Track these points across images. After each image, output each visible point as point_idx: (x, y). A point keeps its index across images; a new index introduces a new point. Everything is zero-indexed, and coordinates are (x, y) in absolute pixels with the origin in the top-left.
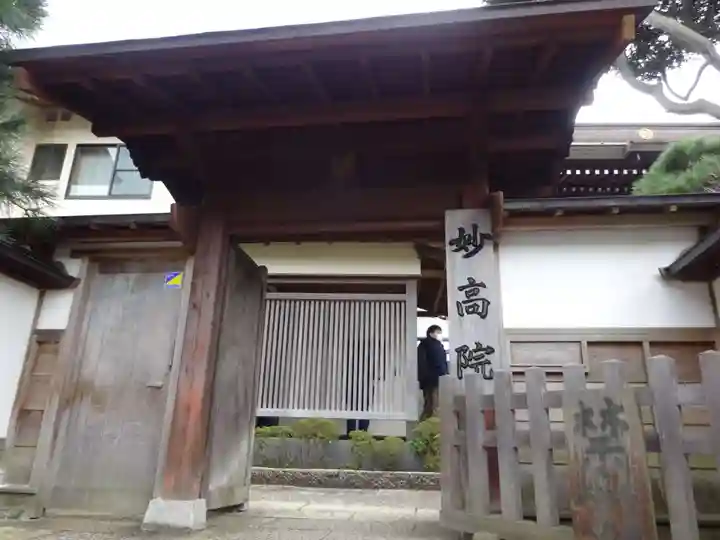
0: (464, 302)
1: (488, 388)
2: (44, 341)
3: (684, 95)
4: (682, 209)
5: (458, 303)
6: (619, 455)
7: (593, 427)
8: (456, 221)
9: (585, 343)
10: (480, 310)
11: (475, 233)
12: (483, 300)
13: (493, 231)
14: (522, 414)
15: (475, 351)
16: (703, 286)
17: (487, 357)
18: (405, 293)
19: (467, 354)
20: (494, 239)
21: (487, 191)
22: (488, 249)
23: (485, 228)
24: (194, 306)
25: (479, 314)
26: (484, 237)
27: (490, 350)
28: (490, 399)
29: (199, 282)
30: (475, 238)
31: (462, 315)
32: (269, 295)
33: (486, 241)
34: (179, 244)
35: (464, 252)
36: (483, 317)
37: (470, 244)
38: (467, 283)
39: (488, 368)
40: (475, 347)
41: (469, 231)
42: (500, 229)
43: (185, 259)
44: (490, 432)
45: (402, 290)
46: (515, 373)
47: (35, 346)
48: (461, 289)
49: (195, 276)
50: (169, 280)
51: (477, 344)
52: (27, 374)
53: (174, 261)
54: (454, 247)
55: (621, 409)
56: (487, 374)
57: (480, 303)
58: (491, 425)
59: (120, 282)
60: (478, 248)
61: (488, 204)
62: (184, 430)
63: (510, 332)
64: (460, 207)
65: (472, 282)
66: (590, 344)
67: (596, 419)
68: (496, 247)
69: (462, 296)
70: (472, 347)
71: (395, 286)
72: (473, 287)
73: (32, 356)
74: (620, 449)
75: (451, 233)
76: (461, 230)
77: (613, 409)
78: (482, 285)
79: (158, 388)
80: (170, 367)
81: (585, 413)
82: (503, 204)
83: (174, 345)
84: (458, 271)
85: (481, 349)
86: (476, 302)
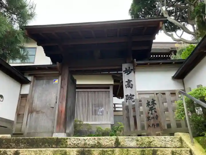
0: (127, 85)
1: (134, 103)
2: (23, 97)
3: (180, 36)
4: (176, 63)
5: (126, 85)
6: (155, 110)
7: (150, 105)
8: (125, 66)
9: (155, 94)
10: (131, 86)
11: (129, 69)
12: (131, 84)
13: (133, 68)
14: (141, 108)
15: (130, 96)
16: (181, 80)
17: (133, 97)
18: (109, 89)
19: (128, 97)
20: (134, 70)
21: (132, 59)
22: (132, 73)
23: (132, 68)
25: (131, 87)
26: (132, 70)
27: (134, 96)
28: (134, 105)
29: (63, 81)
30: (129, 70)
31: (127, 88)
33: (132, 71)
34: (58, 72)
35: (127, 74)
37: (128, 72)
38: (127, 80)
39: (133, 99)
40: (130, 95)
41: (128, 69)
42: (135, 68)
43: (59, 76)
44: (134, 113)
46: (139, 101)
47: (20, 98)
48: (126, 82)
49: (62, 80)
51: (130, 94)
52: (19, 105)
53: (57, 77)
54: (124, 72)
55: (155, 100)
56: (133, 101)
57: (131, 85)
58: (134, 111)
59: (41, 82)
60: (130, 72)
61: (132, 62)
62: (61, 117)
63: (138, 91)
64: (126, 63)
67: (150, 103)
68: (134, 72)
69: (126, 83)
70: (129, 95)
71: (107, 87)
72: (129, 81)
73: (20, 101)
74: (155, 109)
75: (124, 69)
76: (126, 68)
77: (153, 101)
78: (131, 81)
79: (53, 107)
80: (56, 102)
81: (148, 102)
82: (136, 62)
83: (57, 97)
84: (125, 78)
85: (131, 95)
86: (130, 85)
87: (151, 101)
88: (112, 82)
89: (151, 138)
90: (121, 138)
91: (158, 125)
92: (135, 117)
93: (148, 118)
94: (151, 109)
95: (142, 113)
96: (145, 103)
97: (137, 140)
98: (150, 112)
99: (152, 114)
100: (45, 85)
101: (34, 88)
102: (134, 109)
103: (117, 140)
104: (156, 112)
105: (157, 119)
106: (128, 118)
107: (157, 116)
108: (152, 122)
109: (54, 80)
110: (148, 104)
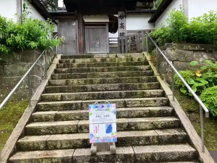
1: (124, 38)
14: (128, 41)
16: (153, 23)
18: (105, 26)
22: (124, 18)
23: (124, 15)
24: (79, 28)
26: (124, 16)
27: (124, 33)
28: (124, 39)
31: (120, 28)
32: (86, 27)
34: (75, 17)
35: (121, 19)
36: (123, 28)
37: (121, 17)
39: (124, 36)
41: (122, 15)
43: (76, 20)
45: (105, 25)
46: (128, 37)
49: (78, 23)
50: (73, 23)
53: (75, 20)
58: (124, 43)
59: (64, 24)
60: (123, 18)
61: (125, 11)
63: (127, 31)
64: (120, 11)
65: (122, 23)
66: (138, 32)
67: (133, 38)
68: (125, 18)
69: (120, 25)
70: (122, 33)
71: (103, 24)
72: (122, 24)
76: (120, 15)
77: (134, 37)
78: (123, 24)
79: (75, 41)
80: (76, 38)
81: (132, 38)
82: (127, 11)
83: (77, 34)
84: (120, 21)
85: (123, 33)
86: (123, 26)
87: (133, 37)
88: (108, 21)
89: (131, 54)
90: (118, 55)
91: (135, 49)
92: (124, 46)
93: (131, 46)
94: (133, 41)
95: (128, 44)
96: (130, 38)
97: (125, 55)
98: (132, 43)
99: (133, 43)
100: (67, 25)
101: (60, 28)
102: (124, 41)
103: (116, 55)
104: (135, 42)
105: (135, 46)
106: (121, 47)
107: (135, 44)
108: (133, 47)
109: (73, 22)
110: (132, 39)
